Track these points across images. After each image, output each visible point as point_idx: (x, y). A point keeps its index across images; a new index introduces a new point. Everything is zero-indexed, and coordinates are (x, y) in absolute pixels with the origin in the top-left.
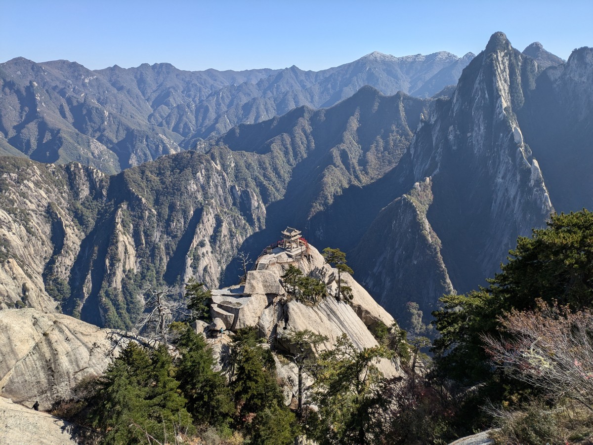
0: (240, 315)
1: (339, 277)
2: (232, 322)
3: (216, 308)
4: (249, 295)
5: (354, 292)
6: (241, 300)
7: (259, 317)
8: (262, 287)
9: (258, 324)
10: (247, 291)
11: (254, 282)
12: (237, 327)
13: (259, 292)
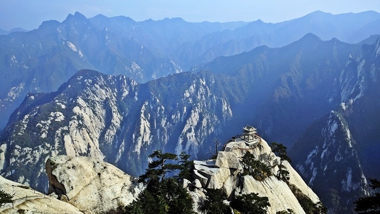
0: (212, 180)
1: (281, 163)
2: (206, 183)
3: (196, 172)
4: (219, 168)
5: (290, 176)
6: (213, 169)
7: (224, 183)
8: (227, 163)
9: (223, 187)
10: (217, 164)
11: (222, 159)
12: (209, 187)
13: (225, 166)
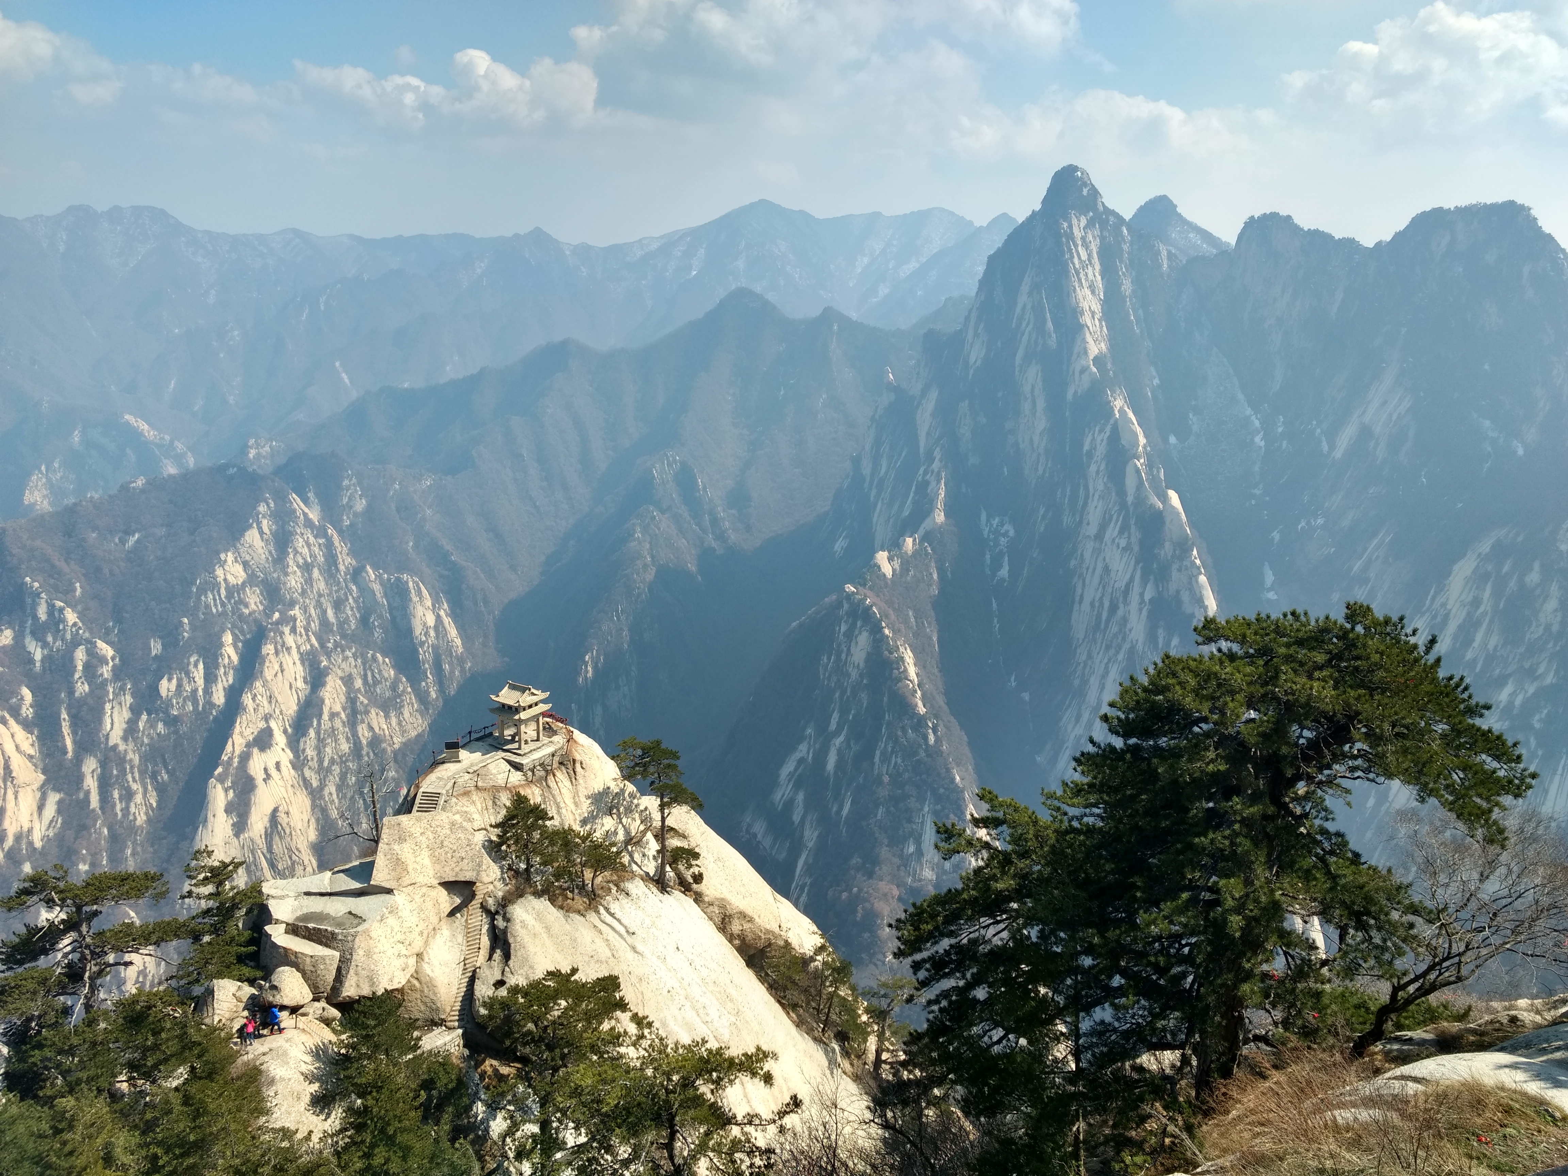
0: (359, 956)
1: (663, 819)
2: (331, 977)
3: (278, 935)
4: (389, 891)
5: (706, 865)
6: (360, 905)
7: (419, 956)
8: (427, 861)
9: (416, 975)
10: (379, 877)
11: (405, 851)
12: (350, 990)
13: (421, 879)
